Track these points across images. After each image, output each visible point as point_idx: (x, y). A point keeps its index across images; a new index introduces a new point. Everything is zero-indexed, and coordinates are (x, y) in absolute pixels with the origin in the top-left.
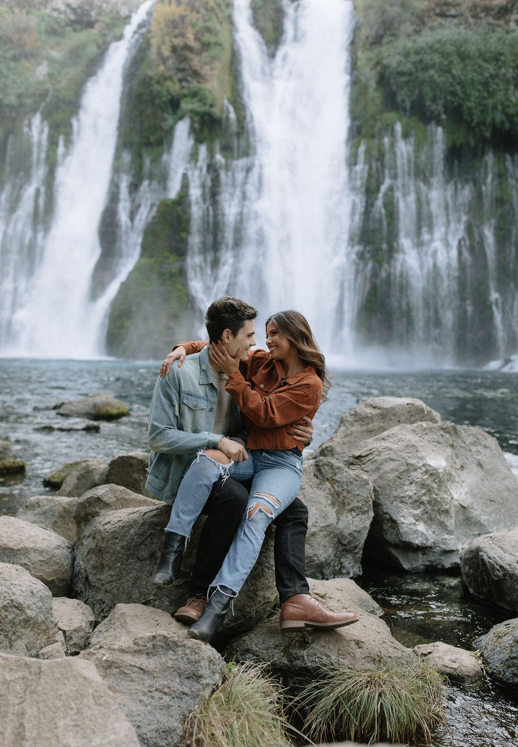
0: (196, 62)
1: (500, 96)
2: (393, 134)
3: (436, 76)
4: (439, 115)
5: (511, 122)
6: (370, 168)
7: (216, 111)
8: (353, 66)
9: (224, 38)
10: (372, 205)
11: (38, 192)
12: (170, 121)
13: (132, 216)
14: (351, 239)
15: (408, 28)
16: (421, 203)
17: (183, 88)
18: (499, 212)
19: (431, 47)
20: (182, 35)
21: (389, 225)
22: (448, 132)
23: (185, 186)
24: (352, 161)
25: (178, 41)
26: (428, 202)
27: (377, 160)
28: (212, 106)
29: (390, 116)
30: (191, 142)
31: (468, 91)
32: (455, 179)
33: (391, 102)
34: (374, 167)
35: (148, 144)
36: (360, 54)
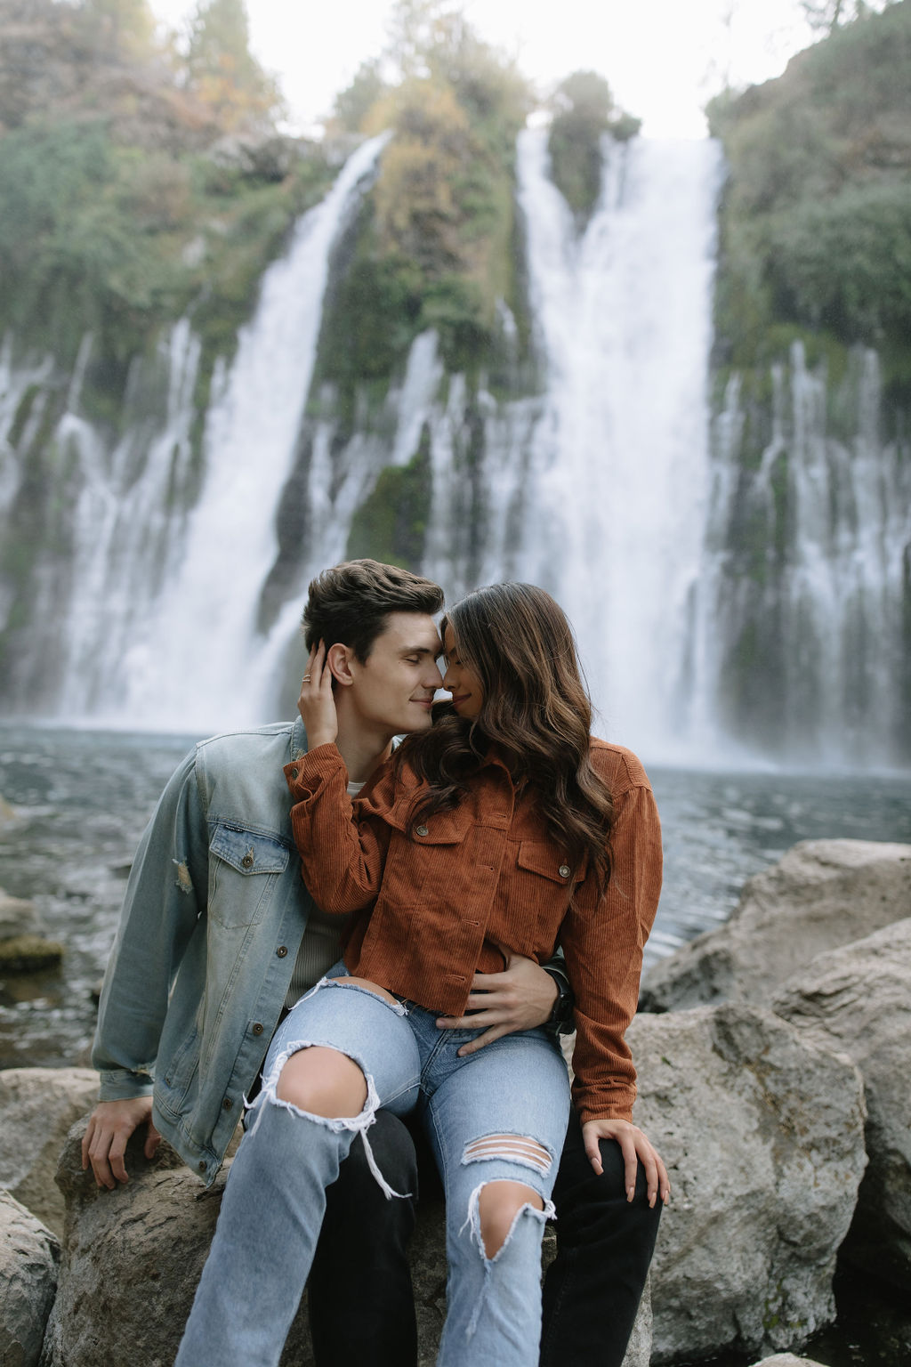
0: (451, 238)
2: (786, 360)
3: (867, 265)
4: (873, 330)
6: (748, 417)
7: (482, 320)
8: (722, 249)
9: (499, 199)
11: (176, 451)
12: (403, 333)
13: (333, 494)
14: (711, 541)
15: (817, 183)
16: (838, 482)
17: (427, 280)
19: (859, 216)
20: (430, 194)
22: (886, 361)
23: (425, 445)
24: (717, 404)
25: (422, 205)
26: (849, 480)
27: (761, 405)
28: (476, 310)
29: (784, 331)
30: (438, 371)
33: (785, 307)
34: (755, 418)
35: (366, 374)
36: (734, 228)
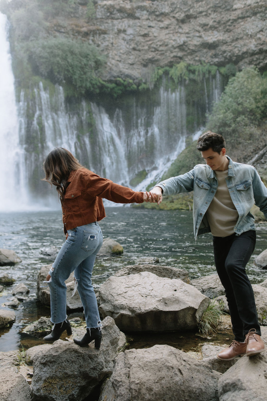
1: (89, 74)
3: (60, 61)
4: (62, 80)
5: (93, 87)
10: (31, 123)
18: (90, 130)
19: (57, 46)
21: (41, 134)
22: (65, 90)
24: (18, 100)
27: (32, 100)
29: (37, 78)
31: (75, 71)
32: (69, 112)
33: (36, 71)
34: (30, 104)
36: (16, 43)
